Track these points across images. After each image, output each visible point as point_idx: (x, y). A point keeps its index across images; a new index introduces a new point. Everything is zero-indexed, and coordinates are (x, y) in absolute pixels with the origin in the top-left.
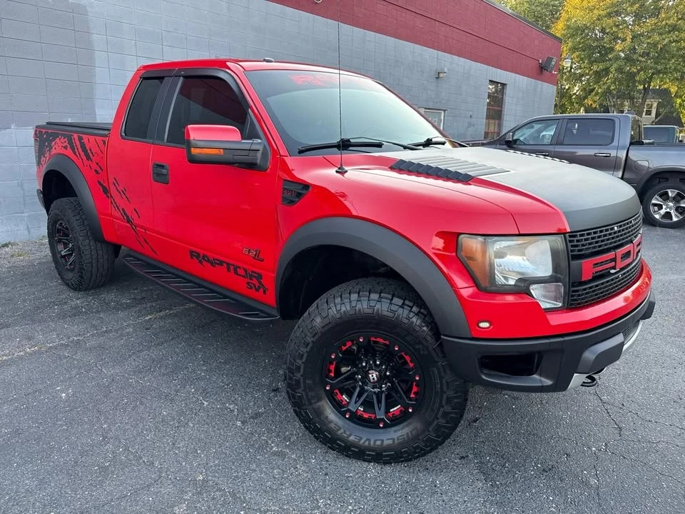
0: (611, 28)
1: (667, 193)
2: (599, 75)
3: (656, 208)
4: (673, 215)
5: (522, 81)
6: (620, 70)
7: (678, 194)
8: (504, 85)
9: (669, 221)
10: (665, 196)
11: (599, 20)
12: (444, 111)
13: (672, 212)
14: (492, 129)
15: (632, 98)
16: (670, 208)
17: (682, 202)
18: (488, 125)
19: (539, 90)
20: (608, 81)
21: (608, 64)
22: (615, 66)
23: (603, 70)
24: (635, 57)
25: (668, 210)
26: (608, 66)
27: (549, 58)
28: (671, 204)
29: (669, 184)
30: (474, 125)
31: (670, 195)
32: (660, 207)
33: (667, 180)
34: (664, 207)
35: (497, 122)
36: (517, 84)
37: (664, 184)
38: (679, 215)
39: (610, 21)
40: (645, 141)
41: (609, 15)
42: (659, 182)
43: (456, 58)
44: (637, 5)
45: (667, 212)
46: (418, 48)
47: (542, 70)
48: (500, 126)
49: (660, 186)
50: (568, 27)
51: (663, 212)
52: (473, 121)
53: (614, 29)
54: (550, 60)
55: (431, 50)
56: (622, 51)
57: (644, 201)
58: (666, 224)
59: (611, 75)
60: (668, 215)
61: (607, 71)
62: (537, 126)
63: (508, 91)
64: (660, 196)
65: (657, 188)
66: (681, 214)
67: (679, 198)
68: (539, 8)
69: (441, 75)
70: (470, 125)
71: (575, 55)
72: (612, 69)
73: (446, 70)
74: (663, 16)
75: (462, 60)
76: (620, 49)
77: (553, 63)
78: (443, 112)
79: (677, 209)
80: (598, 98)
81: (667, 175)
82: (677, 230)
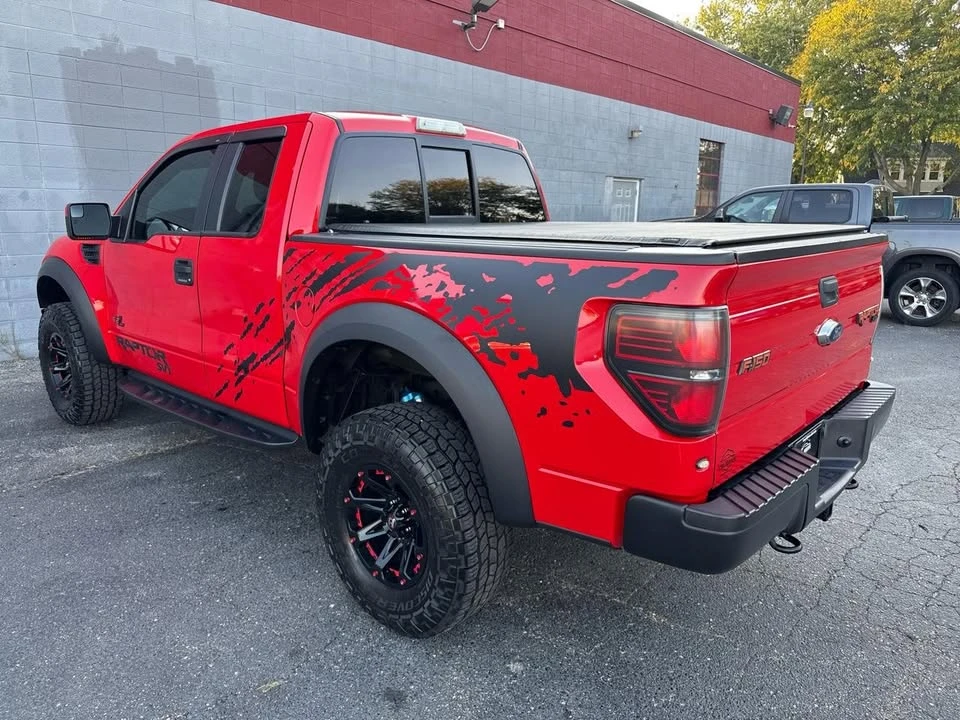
0: (873, 62)
1: (918, 282)
2: (858, 127)
3: (906, 302)
4: (927, 310)
5: (748, 138)
6: (887, 119)
7: (933, 283)
8: (720, 144)
9: (921, 318)
10: (916, 286)
11: (856, 51)
12: (640, 180)
13: (926, 306)
14: (704, 203)
15: (906, 157)
16: (924, 301)
17: (938, 293)
18: (700, 197)
19: (770, 149)
20: (870, 134)
21: (870, 111)
22: (880, 113)
23: (863, 120)
24: (908, 101)
25: (921, 304)
26: (870, 114)
27: (782, 107)
28: (924, 296)
29: (923, 270)
30: (680, 198)
31: (923, 284)
32: (911, 300)
33: (920, 265)
34: (916, 300)
35: (711, 193)
36: (738, 142)
37: (916, 271)
38: (934, 310)
39: (873, 53)
40: (890, 217)
41: (871, 45)
42: (910, 269)
43: (655, 111)
44: (909, 31)
45: (919, 306)
46: (606, 101)
47: (773, 124)
48: (716, 198)
49: (912, 273)
50: (815, 62)
51: (914, 306)
52: (680, 192)
53: (878, 64)
54: (783, 109)
55: (622, 103)
56: (890, 93)
57: (891, 293)
58: (918, 321)
59: (875, 127)
60: (921, 310)
61: (869, 121)
62: (757, 200)
63: (727, 152)
64: (911, 287)
65: (905, 276)
66: (937, 308)
67: (933, 288)
68: (776, 35)
69: (636, 134)
70: (675, 197)
71: (823, 100)
72: (876, 119)
73: (641, 128)
74: (945, 45)
75: (663, 114)
76: (886, 91)
77: (788, 113)
78: (638, 182)
79: (933, 302)
80: (857, 157)
81: (920, 261)
82: (932, 329)
